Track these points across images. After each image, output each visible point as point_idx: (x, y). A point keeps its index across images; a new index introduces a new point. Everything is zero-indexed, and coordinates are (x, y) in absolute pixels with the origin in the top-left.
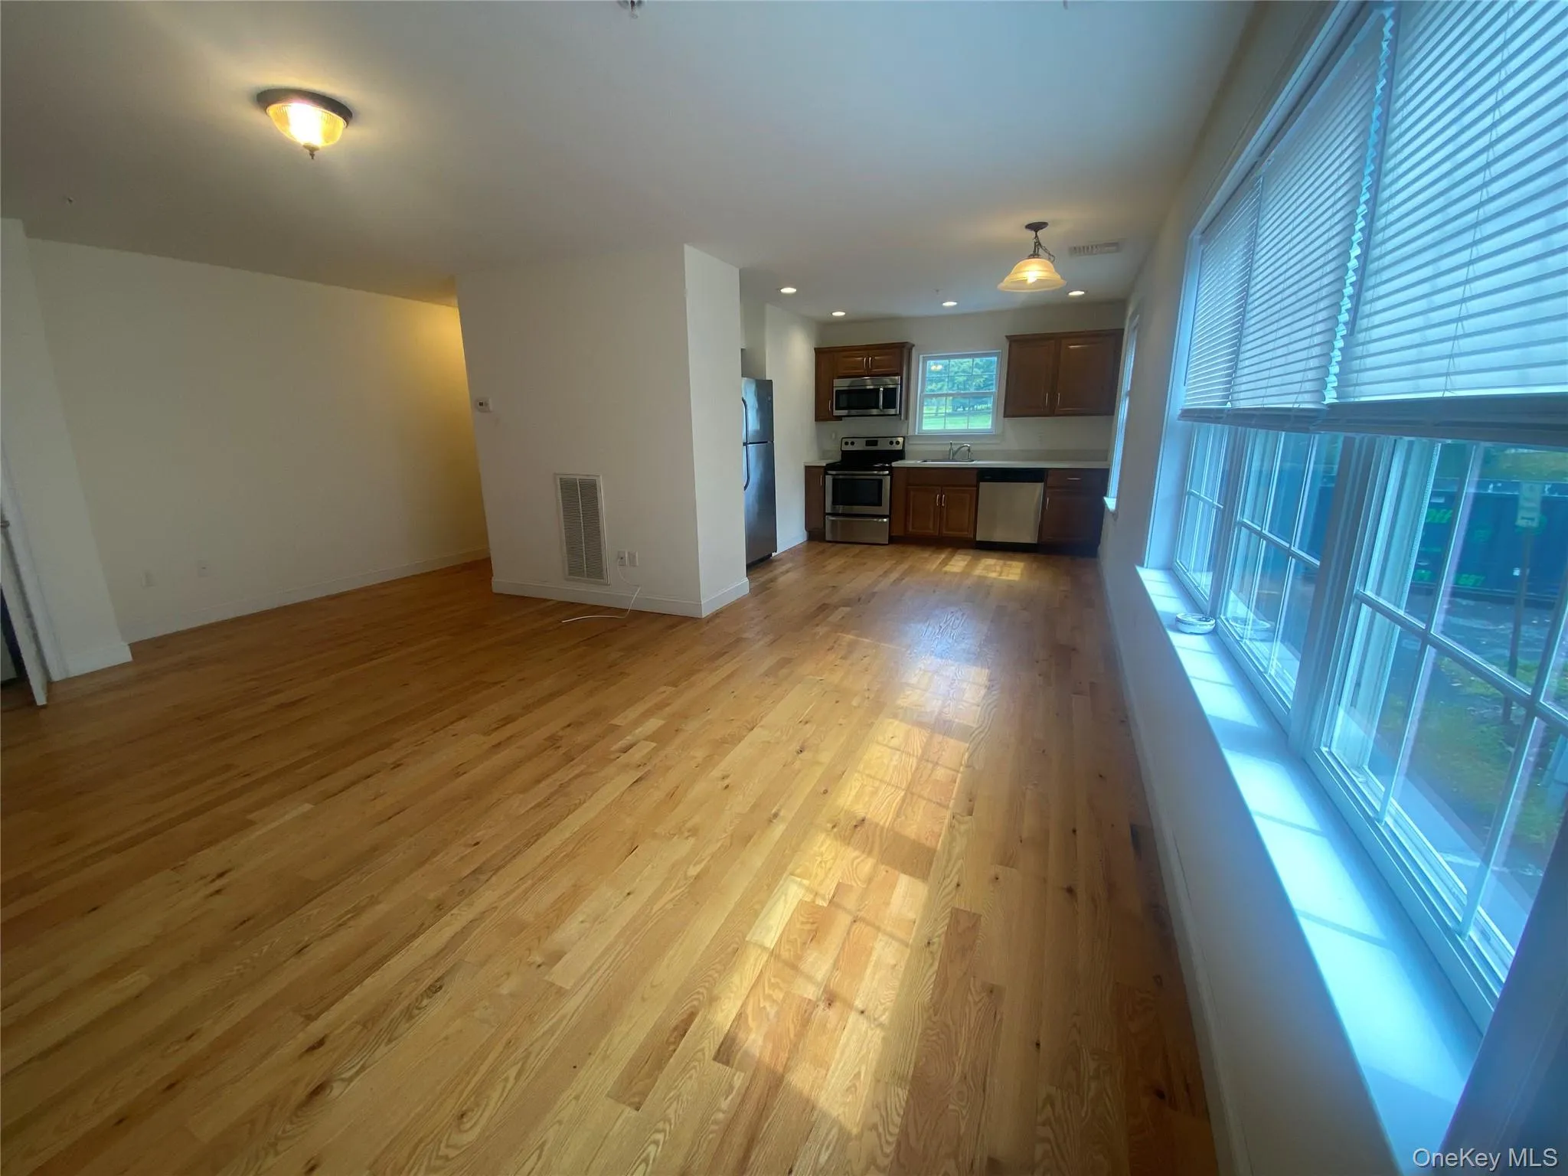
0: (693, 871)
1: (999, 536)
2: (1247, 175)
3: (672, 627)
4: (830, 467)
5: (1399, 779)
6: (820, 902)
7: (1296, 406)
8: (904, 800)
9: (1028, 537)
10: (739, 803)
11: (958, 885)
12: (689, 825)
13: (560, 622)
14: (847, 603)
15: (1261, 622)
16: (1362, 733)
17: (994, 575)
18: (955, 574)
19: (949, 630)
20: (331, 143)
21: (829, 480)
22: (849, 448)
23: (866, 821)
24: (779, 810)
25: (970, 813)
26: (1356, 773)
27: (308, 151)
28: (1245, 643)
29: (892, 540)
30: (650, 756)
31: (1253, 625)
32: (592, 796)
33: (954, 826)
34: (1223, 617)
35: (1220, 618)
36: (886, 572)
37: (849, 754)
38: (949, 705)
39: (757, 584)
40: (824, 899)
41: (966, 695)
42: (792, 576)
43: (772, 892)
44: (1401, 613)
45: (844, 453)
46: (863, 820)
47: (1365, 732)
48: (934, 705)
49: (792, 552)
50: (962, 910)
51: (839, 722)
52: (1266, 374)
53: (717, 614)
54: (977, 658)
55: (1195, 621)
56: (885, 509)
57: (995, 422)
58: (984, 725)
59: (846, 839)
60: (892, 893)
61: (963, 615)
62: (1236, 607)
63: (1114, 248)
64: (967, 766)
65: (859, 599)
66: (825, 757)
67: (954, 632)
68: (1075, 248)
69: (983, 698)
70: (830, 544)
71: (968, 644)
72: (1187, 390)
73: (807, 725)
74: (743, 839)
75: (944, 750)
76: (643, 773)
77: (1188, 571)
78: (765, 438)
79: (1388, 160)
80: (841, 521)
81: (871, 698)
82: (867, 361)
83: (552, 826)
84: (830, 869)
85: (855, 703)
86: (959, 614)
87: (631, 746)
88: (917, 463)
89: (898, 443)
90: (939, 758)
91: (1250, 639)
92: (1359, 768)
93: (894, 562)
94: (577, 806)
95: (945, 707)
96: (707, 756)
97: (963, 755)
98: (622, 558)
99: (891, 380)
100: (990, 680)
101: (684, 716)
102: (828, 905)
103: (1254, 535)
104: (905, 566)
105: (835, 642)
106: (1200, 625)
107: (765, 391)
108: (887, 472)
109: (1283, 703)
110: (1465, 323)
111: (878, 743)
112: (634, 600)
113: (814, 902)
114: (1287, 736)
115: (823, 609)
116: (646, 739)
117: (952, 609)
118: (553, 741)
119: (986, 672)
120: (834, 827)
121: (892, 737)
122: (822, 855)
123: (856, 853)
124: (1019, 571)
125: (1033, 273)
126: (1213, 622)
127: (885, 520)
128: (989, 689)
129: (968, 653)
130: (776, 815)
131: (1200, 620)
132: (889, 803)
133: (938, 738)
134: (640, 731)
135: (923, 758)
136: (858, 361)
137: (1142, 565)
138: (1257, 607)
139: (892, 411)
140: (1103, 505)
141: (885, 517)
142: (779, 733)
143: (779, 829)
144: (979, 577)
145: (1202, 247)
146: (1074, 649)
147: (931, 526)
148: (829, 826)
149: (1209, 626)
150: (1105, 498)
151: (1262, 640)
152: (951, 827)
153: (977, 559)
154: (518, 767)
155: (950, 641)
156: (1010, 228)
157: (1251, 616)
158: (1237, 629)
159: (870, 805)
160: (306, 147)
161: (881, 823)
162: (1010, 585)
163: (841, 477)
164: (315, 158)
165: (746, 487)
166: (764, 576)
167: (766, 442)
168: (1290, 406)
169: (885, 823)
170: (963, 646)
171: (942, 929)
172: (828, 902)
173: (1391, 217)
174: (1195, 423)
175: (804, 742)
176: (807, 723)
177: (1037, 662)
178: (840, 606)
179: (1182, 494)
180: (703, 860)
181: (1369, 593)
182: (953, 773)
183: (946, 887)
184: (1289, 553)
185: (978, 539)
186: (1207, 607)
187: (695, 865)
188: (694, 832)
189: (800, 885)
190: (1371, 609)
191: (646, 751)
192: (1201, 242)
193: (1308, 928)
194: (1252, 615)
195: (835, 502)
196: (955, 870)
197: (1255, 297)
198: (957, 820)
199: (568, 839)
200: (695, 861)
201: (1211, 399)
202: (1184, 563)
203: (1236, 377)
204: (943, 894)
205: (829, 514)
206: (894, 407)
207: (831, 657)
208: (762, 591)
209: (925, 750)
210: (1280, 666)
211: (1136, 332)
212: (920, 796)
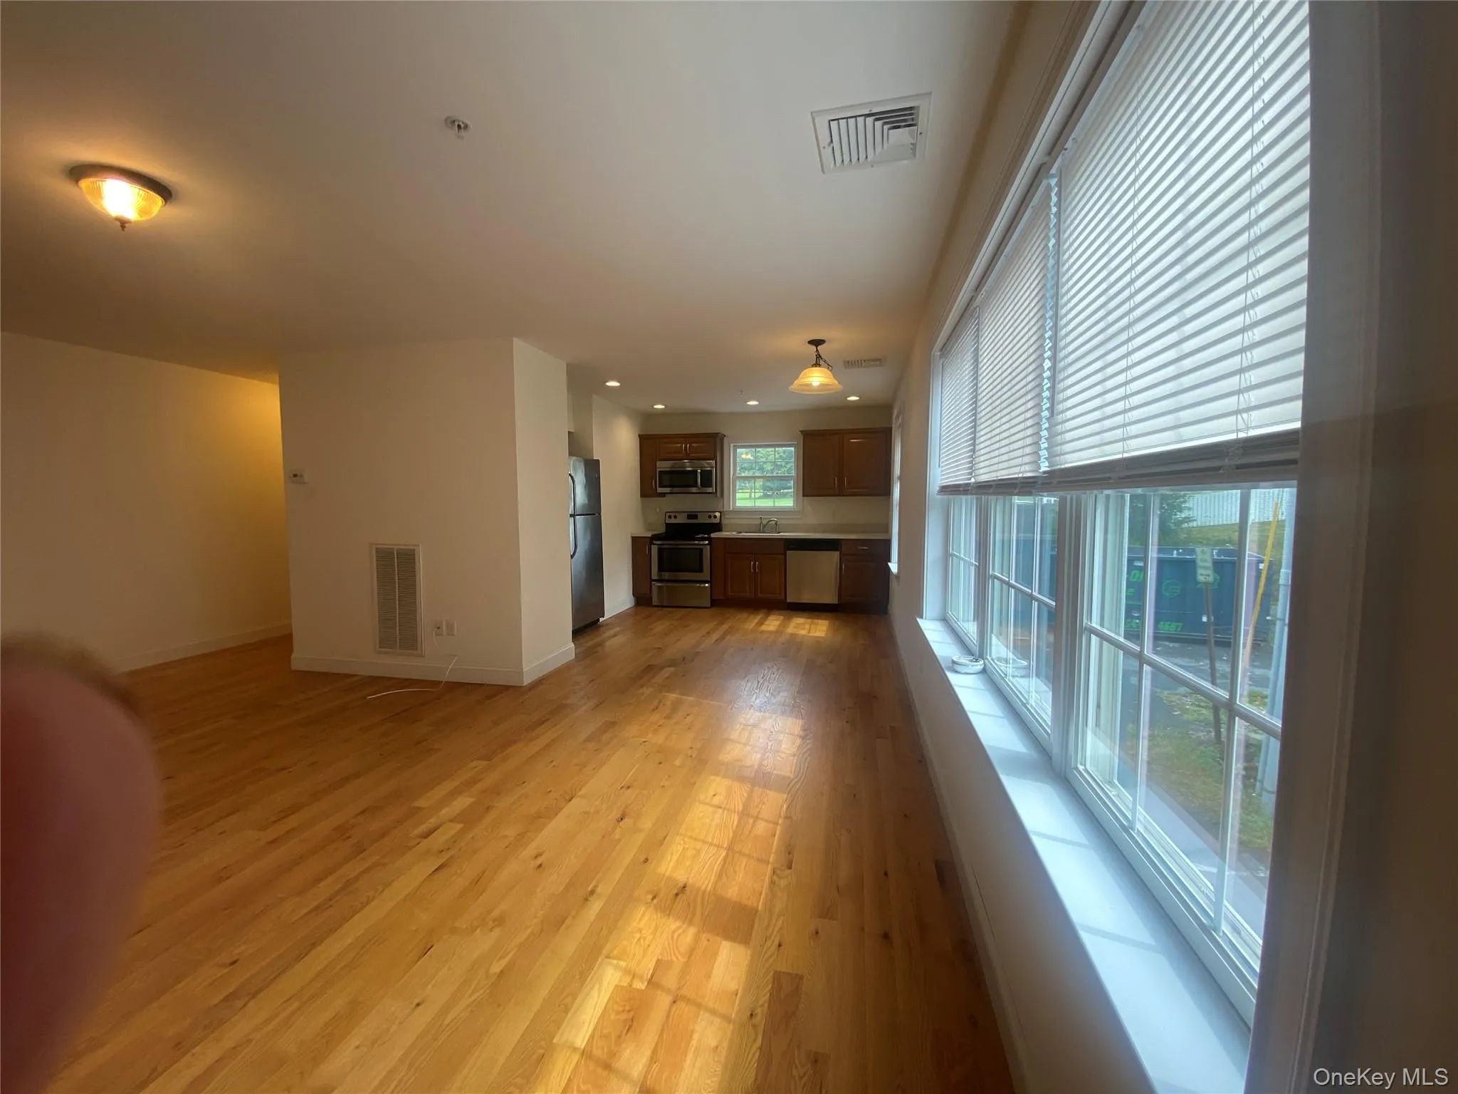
0: (496, 968)
1: (807, 598)
2: (968, 305)
3: (489, 697)
4: (655, 537)
5: (1142, 789)
6: (640, 986)
7: (1020, 475)
8: (725, 859)
9: (830, 598)
10: (553, 883)
11: (780, 945)
12: (496, 913)
13: (365, 698)
14: (672, 663)
15: (1019, 660)
16: (1108, 752)
17: (803, 632)
18: (771, 632)
19: (766, 684)
20: (144, 218)
21: (655, 549)
22: (673, 521)
23: (687, 888)
24: (596, 886)
25: (790, 868)
26: (1108, 787)
27: (119, 224)
28: (1009, 680)
29: (714, 603)
30: (454, 840)
31: (1013, 663)
32: (383, 891)
33: (774, 883)
34: (989, 657)
35: (987, 659)
36: (709, 632)
37: (671, 818)
38: (768, 757)
39: (584, 648)
40: (641, 979)
41: (783, 746)
42: (620, 639)
43: (584, 983)
44: (1122, 639)
45: (667, 525)
46: (684, 887)
47: (1110, 750)
48: (754, 759)
49: (620, 617)
50: (784, 973)
51: (662, 784)
52: (996, 453)
53: (540, 681)
54: (793, 709)
55: (967, 662)
56: (706, 574)
57: (796, 501)
58: (800, 775)
59: (667, 910)
60: (715, 962)
61: (778, 670)
62: (999, 648)
63: (878, 363)
64: (786, 817)
65: (684, 659)
66: (647, 824)
67: (770, 685)
68: (848, 362)
69: (798, 749)
70: (656, 609)
71: (784, 696)
72: (942, 471)
73: (629, 791)
74: (556, 922)
75: (764, 803)
76: (444, 860)
77: (958, 620)
78: (593, 511)
79: (1062, 298)
80: (666, 586)
81: (694, 756)
82: (686, 447)
83: (331, 931)
84: (649, 946)
85: (677, 763)
86: (775, 668)
87: (431, 832)
88: (734, 534)
89: (715, 517)
90: (759, 812)
91: (1013, 676)
92: (1111, 783)
93: (715, 623)
94: (364, 905)
95: (764, 760)
96: (519, 835)
97: (782, 806)
98: (438, 628)
99: (708, 464)
100: (804, 730)
101: (496, 791)
102: (647, 987)
103: (1004, 585)
104: (725, 627)
105: (659, 702)
106: (972, 666)
107: (592, 469)
108: (707, 542)
109: (1044, 728)
110: (1130, 399)
111: (700, 802)
112: (448, 671)
113: (630, 986)
114: (1051, 758)
115: (649, 670)
116: (451, 821)
117: (769, 665)
118: (342, 832)
119: (800, 722)
120: (654, 898)
121: (714, 795)
122: (640, 931)
123: (678, 924)
124: (825, 628)
125: (816, 378)
126: (982, 662)
127: (707, 585)
128: (803, 739)
129: (784, 705)
130: (592, 892)
131: (971, 661)
132: (711, 863)
133: (758, 790)
134: (445, 812)
135: (744, 814)
136: (677, 447)
137: (922, 617)
138: (1015, 647)
139: (710, 490)
140: (889, 569)
141: (706, 582)
142: (598, 803)
143: (595, 907)
144: (792, 634)
145: (941, 361)
146: (875, 697)
147: (748, 589)
148: (650, 897)
149: (979, 666)
150: (889, 564)
151: (1022, 677)
152: (772, 883)
153: (789, 618)
154: (299, 863)
155: (768, 694)
156: (796, 342)
157: (1011, 656)
158: (1002, 668)
159: (692, 869)
160: (117, 219)
161: (703, 887)
162: (818, 641)
163: (666, 546)
164: (125, 229)
165: (572, 557)
166: (589, 641)
167: (594, 514)
168: (1016, 476)
169: (706, 888)
170: (779, 698)
171: (764, 998)
172: (646, 983)
173: (1069, 339)
174: (951, 497)
175: (626, 807)
176: (628, 787)
177: (844, 710)
178: (665, 667)
179: (947, 556)
180: (509, 953)
181: (1094, 625)
182: (771, 826)
183: (768, 949)
184: (1032, 597)
185: (788, 601)
186: (976, 649)
187: (500, 959)
188: (500, 921)
189: (617, 967)
190: (1099, 639)
191: (453, 832)
192: (941, 357)
193: (1086, 938)
194: (1011, 654)
195: (661, 569)
196: (776, 929)
197: (983, 395)
198: (777, 875)
199: (350, 944)
200: (499, 955)
201: (960, 478)
202: (954, 614)
203: (976, 457)
204: (765, 958)
205: (654, 580)
206: (710, 486)
207: (655, 717)
208: (588, 656)
209: (745, 807)
210: (1039, 698)
211: (900, 430)
212: (740, 853)
